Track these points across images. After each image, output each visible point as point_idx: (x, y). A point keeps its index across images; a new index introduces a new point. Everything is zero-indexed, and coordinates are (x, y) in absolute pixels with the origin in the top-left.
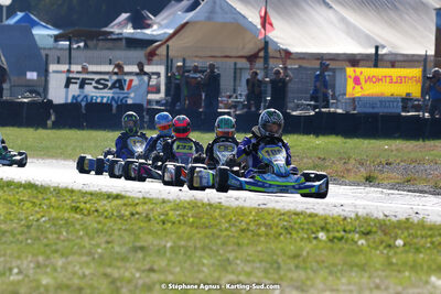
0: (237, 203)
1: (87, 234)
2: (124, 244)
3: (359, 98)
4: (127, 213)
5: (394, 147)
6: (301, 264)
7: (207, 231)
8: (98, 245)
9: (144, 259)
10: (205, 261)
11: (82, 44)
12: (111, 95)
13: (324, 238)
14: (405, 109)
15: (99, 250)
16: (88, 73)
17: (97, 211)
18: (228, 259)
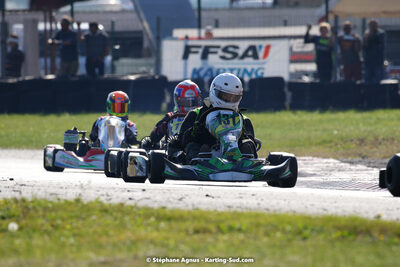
12: (242, 67)
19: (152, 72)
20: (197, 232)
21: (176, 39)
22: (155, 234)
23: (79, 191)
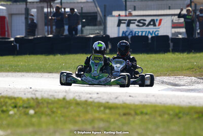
12: (147, 30)
19: (102, 33)
20: (125, 114)
21: (114, 16)
22: (103, 116)
23: (65, 94)
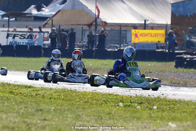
0: (83, 90)
1: (16, 104)
2: (33, 108)
3: (137, 43)
4: (34, 94)
5: (153, 65)
6: (112, 117)
7: (69, 102)
8: (21, 109)
9: (42, 115)
10: (69, 116)
11: (14, 19)
12: (27, 42)
13: (122, 105)
14: (158, 48)
15: (22, 111)
16: (17, 32)
17: (21, 93)
18: (79, 115)
